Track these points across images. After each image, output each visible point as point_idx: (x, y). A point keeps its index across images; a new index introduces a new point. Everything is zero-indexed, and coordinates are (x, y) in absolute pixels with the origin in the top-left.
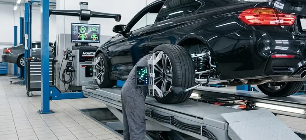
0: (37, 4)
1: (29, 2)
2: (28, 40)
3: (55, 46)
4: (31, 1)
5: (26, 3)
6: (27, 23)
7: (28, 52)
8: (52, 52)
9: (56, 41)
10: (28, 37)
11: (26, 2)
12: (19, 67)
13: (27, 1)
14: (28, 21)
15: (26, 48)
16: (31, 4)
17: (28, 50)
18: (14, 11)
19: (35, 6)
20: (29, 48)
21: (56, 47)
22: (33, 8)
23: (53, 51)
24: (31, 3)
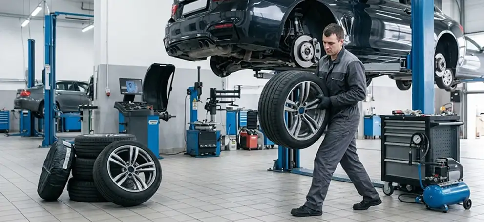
0: (65, 18)
1: (52, 14)
2: (50, 74)
3: (91, 85)
4: (56, 12)
5: (47, 16)
6: (49, 47)
7: (50, 93)
8: (87, 94)
9: (93, 76)
10: (50, 68)
11: (47, 14)
12: (37, 117)
13: (49, 13)
14: (50, 44)
15: (48, 87)
16: (54, 18)
17: (49, 90)
18: (22, 27)
19: (62, 20)
20: (51, 88)
21: (93, 85)
22: (57, 24)
23: (88, 92)
24: (55, 16)
